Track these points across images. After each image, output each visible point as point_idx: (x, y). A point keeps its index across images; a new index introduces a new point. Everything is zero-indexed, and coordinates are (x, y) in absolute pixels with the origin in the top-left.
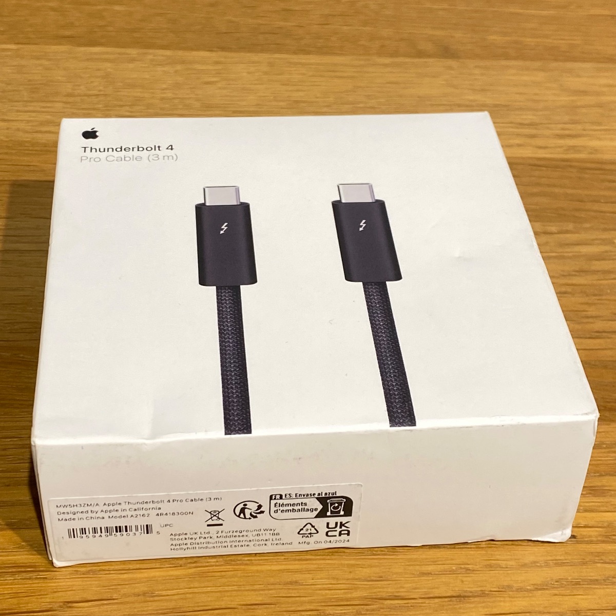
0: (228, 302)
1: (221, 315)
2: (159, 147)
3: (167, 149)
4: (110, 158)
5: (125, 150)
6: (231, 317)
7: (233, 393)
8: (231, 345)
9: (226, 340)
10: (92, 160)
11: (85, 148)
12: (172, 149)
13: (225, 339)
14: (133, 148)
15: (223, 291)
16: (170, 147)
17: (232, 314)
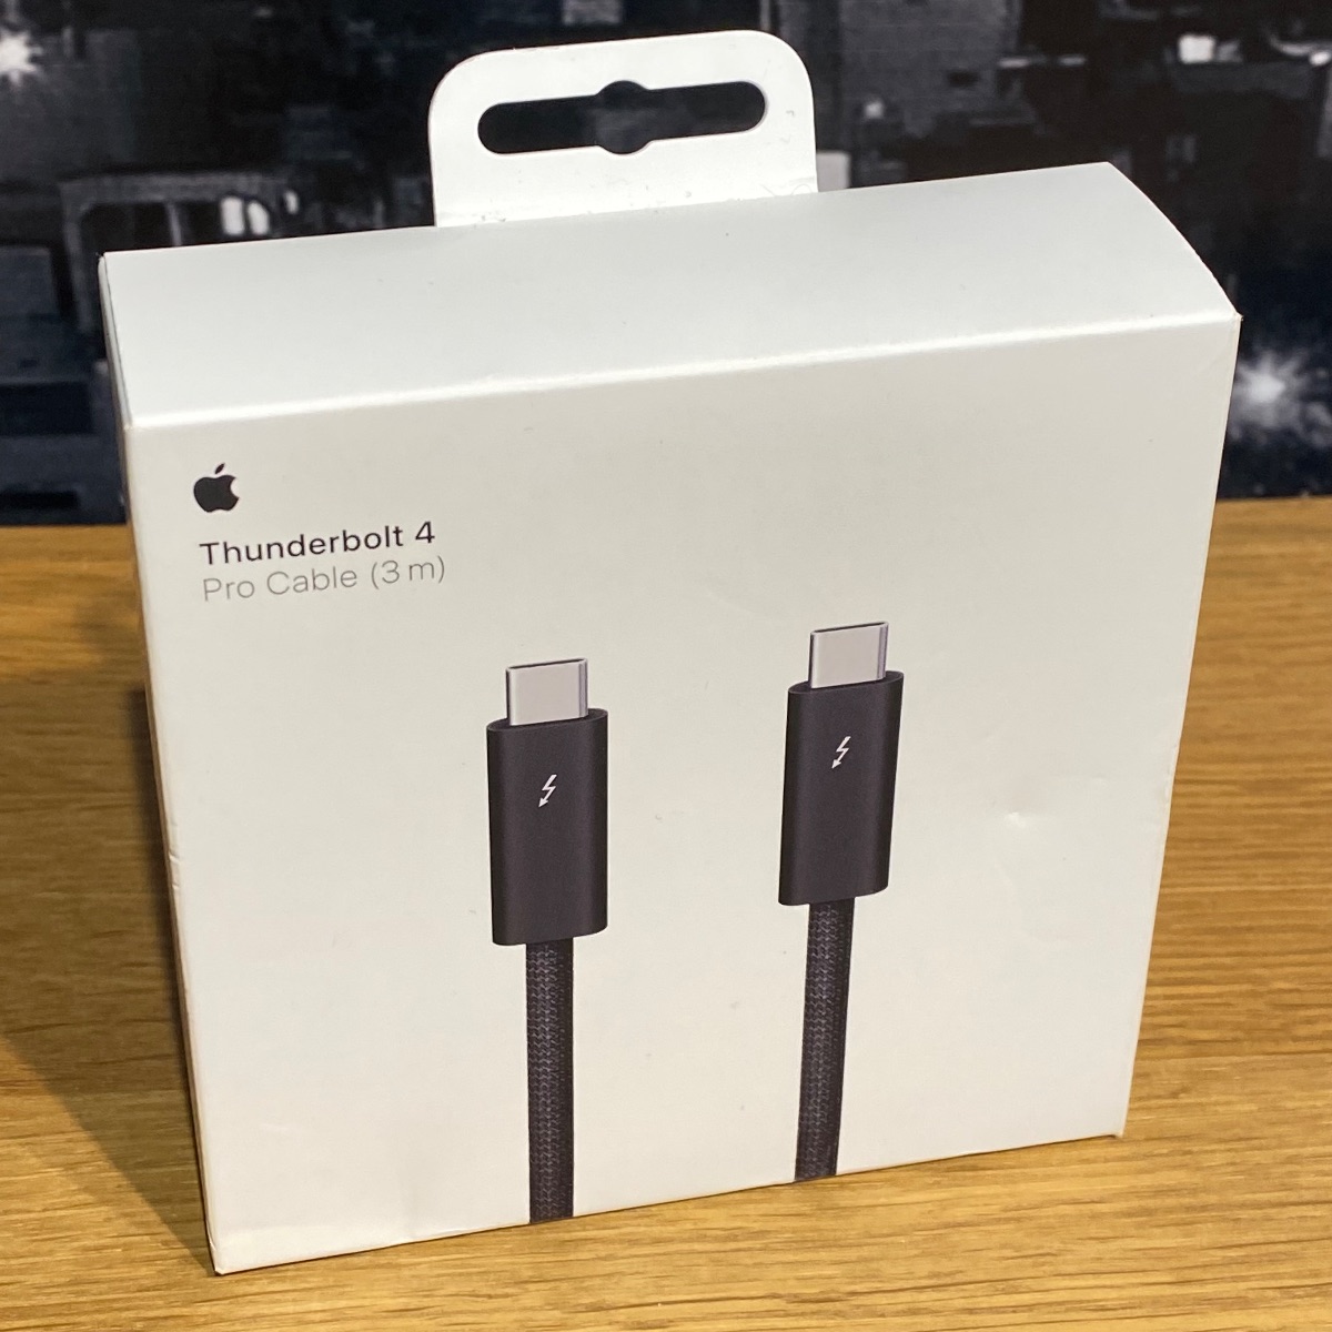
0: (547, 980)
1: (533, 1010)
2: (397, 532)
3: (418, 538)
4: (279, 583)
5: (311, 547)
6: (552, 1013)
7: (547, 1158)
8: (549, 1070)
9: (541, 1061)
10: (233, 589)
11: (209, 545)
12: (429, 538)
13: (539, 1058)
14: (332, 540)
15: (538, 955)
16: (425, 533)
17: (552, 1005)
